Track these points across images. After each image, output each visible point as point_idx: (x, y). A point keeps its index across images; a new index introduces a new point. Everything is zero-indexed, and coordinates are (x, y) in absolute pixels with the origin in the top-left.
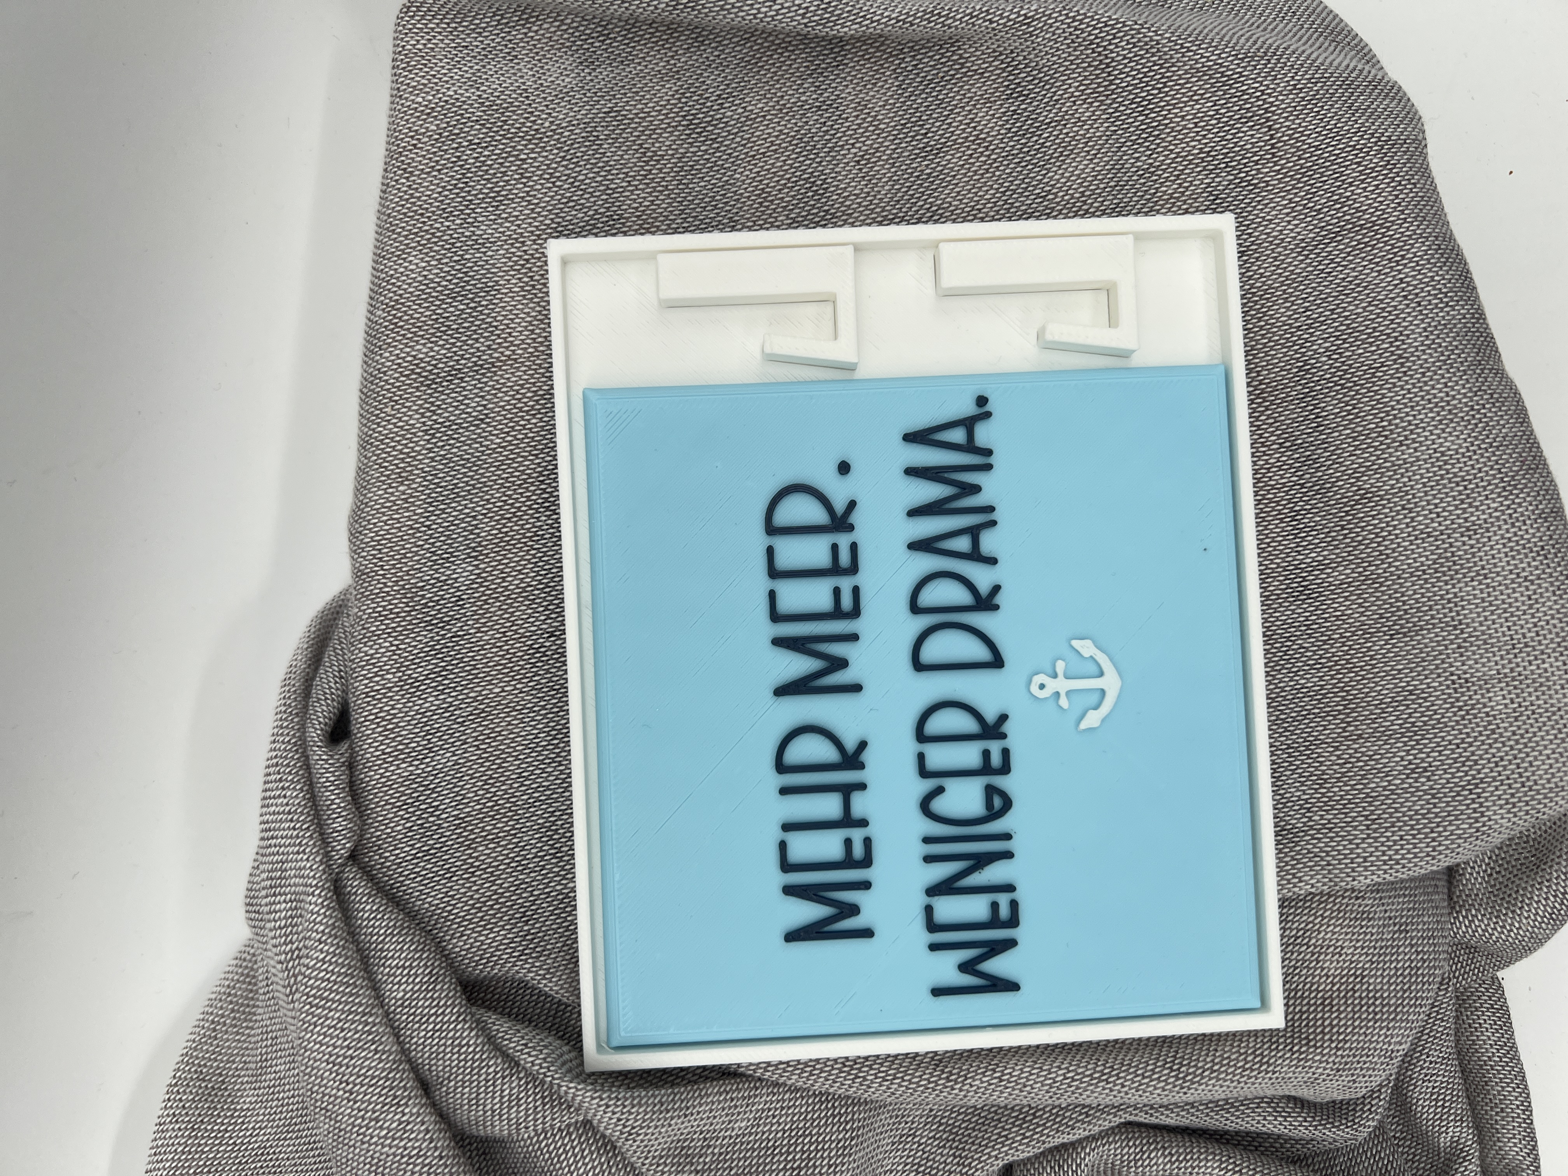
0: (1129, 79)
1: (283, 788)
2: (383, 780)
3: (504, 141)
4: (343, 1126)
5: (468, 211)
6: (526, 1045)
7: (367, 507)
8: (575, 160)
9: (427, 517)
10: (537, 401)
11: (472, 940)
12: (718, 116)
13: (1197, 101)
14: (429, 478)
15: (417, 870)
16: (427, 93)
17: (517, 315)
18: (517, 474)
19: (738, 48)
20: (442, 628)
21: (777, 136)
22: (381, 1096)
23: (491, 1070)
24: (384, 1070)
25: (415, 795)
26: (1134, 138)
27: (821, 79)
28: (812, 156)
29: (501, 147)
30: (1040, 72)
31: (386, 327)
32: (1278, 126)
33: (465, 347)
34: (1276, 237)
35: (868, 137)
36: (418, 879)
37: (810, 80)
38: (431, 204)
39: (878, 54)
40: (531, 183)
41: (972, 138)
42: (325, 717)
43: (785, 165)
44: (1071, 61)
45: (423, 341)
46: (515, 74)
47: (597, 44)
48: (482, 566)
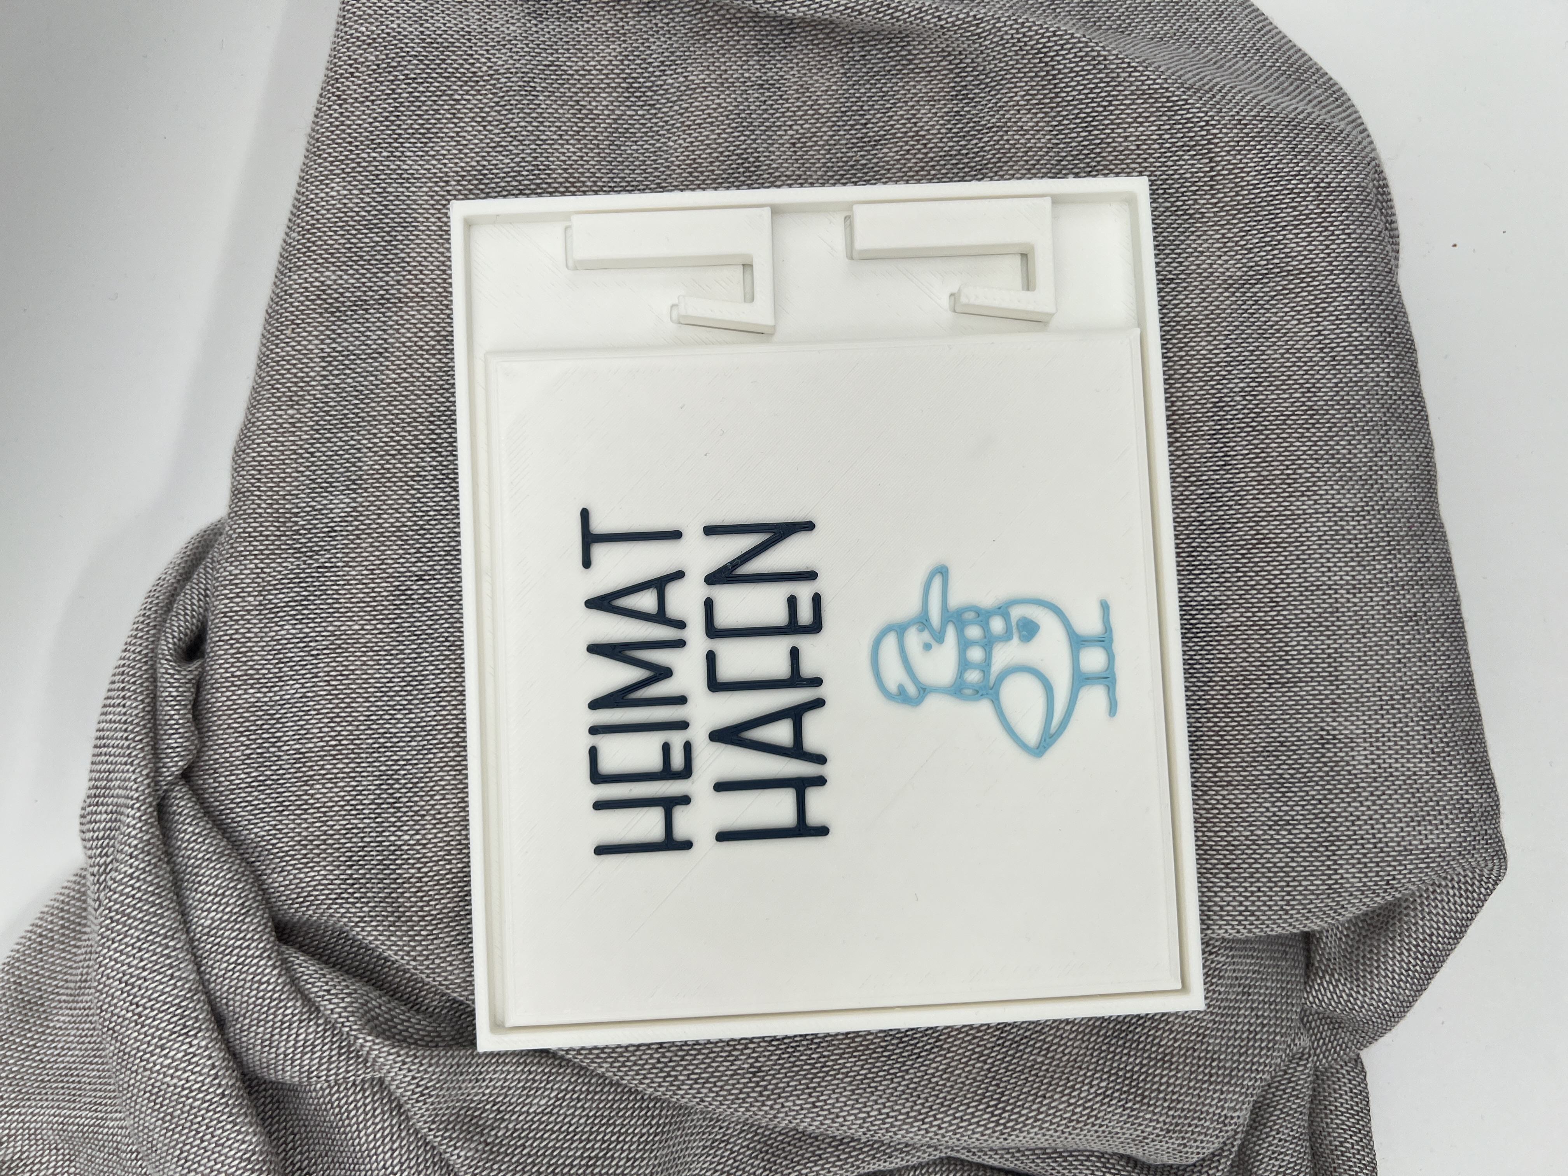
0: (1074, 93)
1: (124, 697)
2: (229, 703)
3: (440, 79)
4: (128, 1050)
5: (396, 145)
6: (328, 991)
7: (254, 426)
8: (508, 107)
9: (312, 444)
10: (439, 341)
11: (291, 877)
12: (659, 83)
13: (1141, 123)
14: (320, 405)
15: (249, 799)
16: (371, 23)
17: (431, 253)
18: (408, 411)
20: (310, 557)
22: (170, 1023)
23: (289, 1011)
24: (177, 997)
25: (259, 722)
26: (1075, 153)
28: (747, 133)
29: (437, 84)
30: (987, 77)
31: (298, 250)
32: (1219, 159)
33: (375, 280)
34: (1205, 270)
36: (249, 808)
38: (360, 133)
40: (462, 124)
42: (180, 632)
43: (719, 138)
44: (1019, 69)
45: (334, 268)
46: (461, 16)
48: (359, 500)
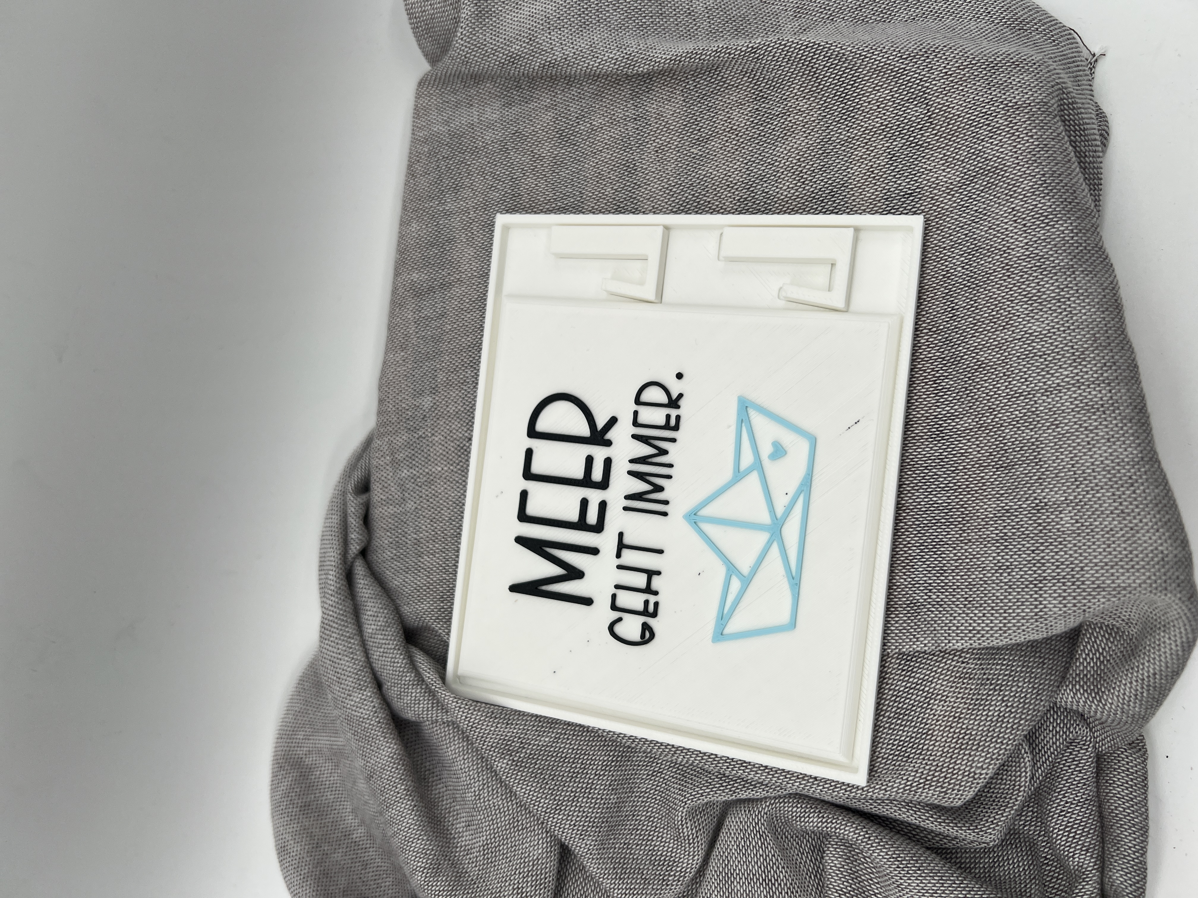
6: (426, 666)
8: (495, 163)
9: (414, 370)
11: (413, 607)
12: (577, 130)
13: (878, 90)
14: (416, 348)
19: (591, 87)
21: (608, 139)
23: (407, 679)
24: (356, 669)
27: (638, 101)
29: (458, 158)
34: (933, 182)
35: (663, 135)
36: (392, 570)
37: (632, 102)
38: (424, 193)
39: (673, 81)
40: (473, 178)
41: (728, 130)
42: (358, 480)
43: (612, 156)
44: (792, 72)
47: (515, 93)
